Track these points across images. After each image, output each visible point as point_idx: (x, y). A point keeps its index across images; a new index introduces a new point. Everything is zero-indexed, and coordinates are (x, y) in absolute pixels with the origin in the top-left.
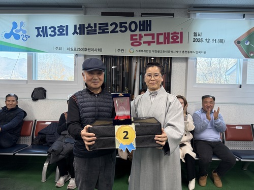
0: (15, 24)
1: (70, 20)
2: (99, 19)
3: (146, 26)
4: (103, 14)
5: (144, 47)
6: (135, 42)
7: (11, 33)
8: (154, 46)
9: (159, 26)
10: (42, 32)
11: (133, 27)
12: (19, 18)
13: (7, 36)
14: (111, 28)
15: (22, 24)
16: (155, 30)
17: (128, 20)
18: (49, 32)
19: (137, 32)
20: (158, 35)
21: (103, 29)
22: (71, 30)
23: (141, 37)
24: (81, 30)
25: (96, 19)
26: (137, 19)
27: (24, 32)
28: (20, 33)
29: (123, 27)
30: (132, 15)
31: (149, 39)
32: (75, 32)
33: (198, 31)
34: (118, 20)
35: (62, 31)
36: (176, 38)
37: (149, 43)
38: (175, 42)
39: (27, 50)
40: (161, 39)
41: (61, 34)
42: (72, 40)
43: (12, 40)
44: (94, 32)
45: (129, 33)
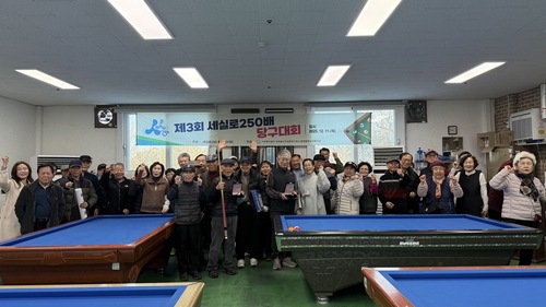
0: (155, 122)
1: (204, 118)
2: (229, 117)
3: (270, 121)
4: (233, 111)
5: (269, 138)
6: (261, 134)
7: (152, 129)
8: (277, 137)
9: (280, 120)
10: (181, 128)
11: (259, 122)
12: (159, 116)
13: (148, 132)
14: (240, 124)
15: (162, 121)
16: (277, 124)
17: (254, 116)
18: (187, 128)
19: (263, 126)
20: (280, 128)
21: (234, 124)
22: (206, 126)
23: (265, 130)
24: (214, 126)
25: (227, 116)
26: (262, 115)
27: (164, 128)
28: (160, 129)
29: (251, 123)
30: (257, 111)
31: (273, 131)
32: (210, 128)
33: (313, 124)
34: (246, 116)
35: (198, 127)
36: (295, 130)
37: (273, 135)
38: (294, 133)
39: (167, 144)
40: (283, 131)
41: (197, 129)
42: (207, 134)
43: (153, 136)
44: (226, 127)
45: (255, 127)
